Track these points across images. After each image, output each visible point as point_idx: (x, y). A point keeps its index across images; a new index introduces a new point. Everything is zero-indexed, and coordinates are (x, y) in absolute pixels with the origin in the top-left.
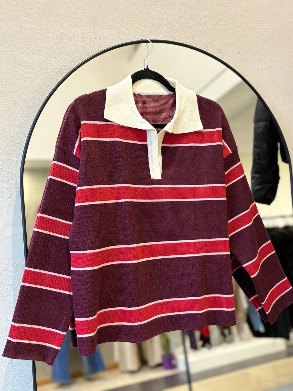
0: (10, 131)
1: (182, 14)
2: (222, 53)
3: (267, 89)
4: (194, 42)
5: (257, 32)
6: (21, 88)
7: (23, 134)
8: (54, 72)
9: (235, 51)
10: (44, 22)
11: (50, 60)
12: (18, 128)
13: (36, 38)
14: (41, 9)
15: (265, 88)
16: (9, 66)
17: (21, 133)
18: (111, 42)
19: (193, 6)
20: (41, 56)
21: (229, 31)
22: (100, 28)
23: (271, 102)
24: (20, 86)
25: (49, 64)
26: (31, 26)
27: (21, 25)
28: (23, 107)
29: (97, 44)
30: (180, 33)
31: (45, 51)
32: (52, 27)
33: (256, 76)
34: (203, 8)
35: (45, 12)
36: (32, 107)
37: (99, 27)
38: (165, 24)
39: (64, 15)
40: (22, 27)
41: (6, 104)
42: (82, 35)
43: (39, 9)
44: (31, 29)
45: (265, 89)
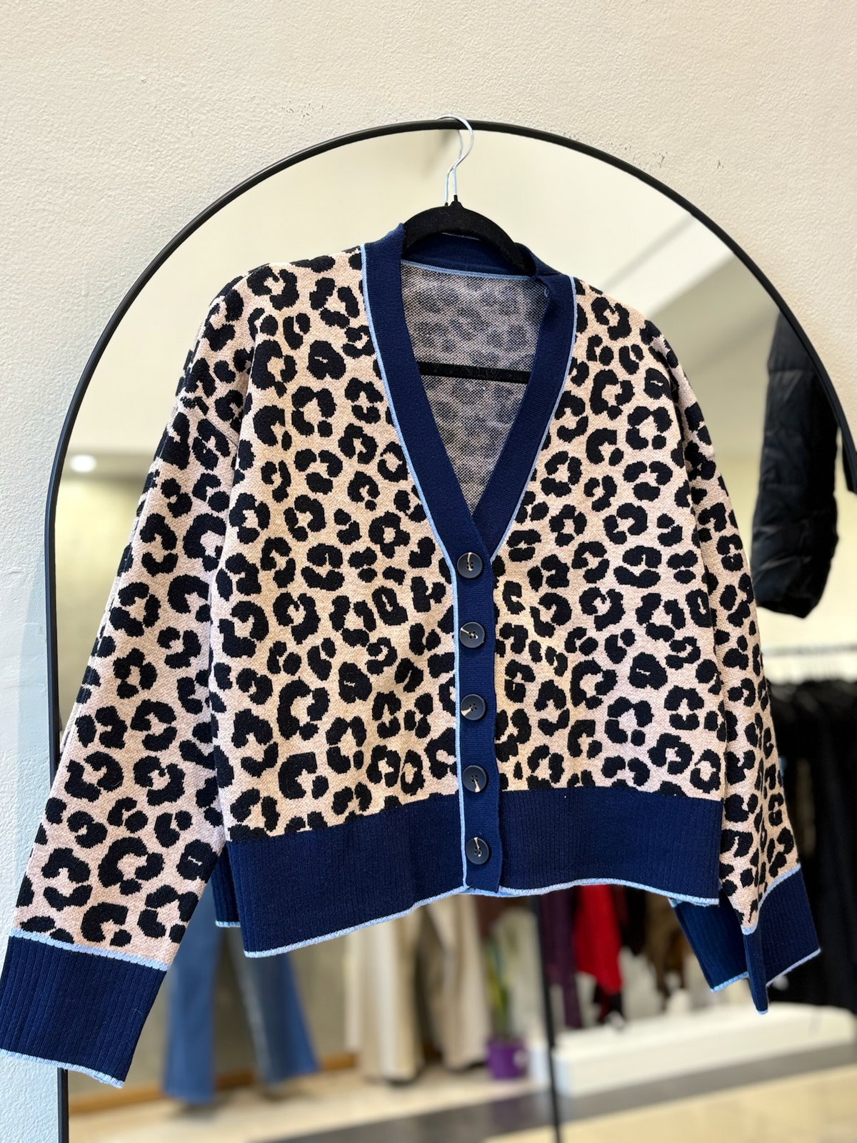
0: (26, 378)
1: (552, 46)
2: (670, 166)
3: (802, 276)
4: (584, 131)
5: (778, 107)
6: (63, 251)
7: (62, 388)
8: (162, 208)
9: (709, 160)
10: (137, 59)
11: (151, 173)
12: (50, 368)
13: (112, 105)
14: (130, 20)
15: (796, 274)
16: (28, 186)
17: (58, 384)
18: (335, 123)
19: (588, 24)
20: (126, 161)
21: (692, 100)
22: (305, 83)
23: (813, 316)
24: (61, 246)
25: (149, 185)
26: (100, 72)
27: (70, 67)
28: (67, 308)
29: (292, 128)
30: (545, 103)
31: (135, 146)
32: (160, 75)
33: (770, 236)
34: (618, 31)
35: (140, 32)
36: (94, 309)
37: (302, 78)
38: (500, 74)
39: (198, 42)
40: (72, 71)
41: (17, 297)
42: (248, 102)
43: (124, 20)
44: (98, 79)
45: (795, 276)
